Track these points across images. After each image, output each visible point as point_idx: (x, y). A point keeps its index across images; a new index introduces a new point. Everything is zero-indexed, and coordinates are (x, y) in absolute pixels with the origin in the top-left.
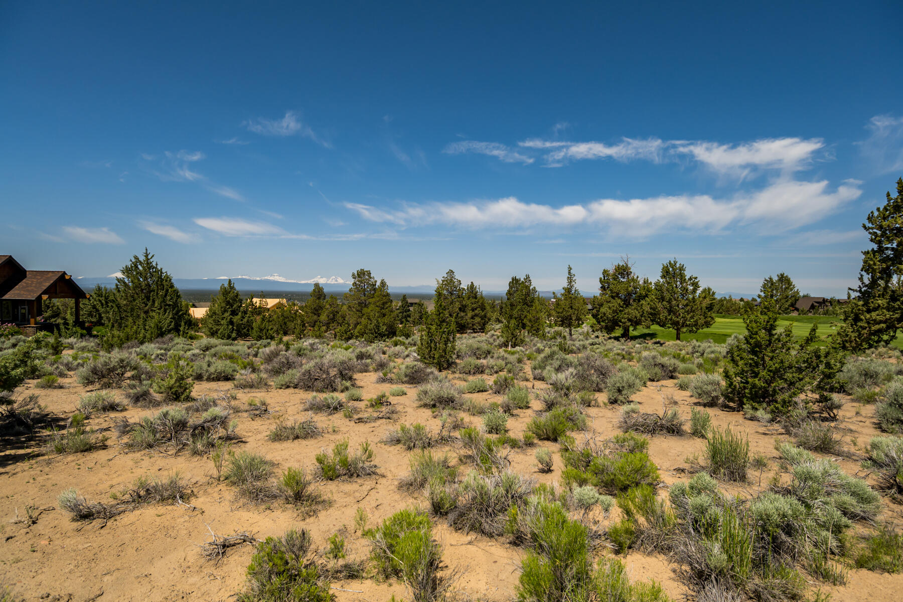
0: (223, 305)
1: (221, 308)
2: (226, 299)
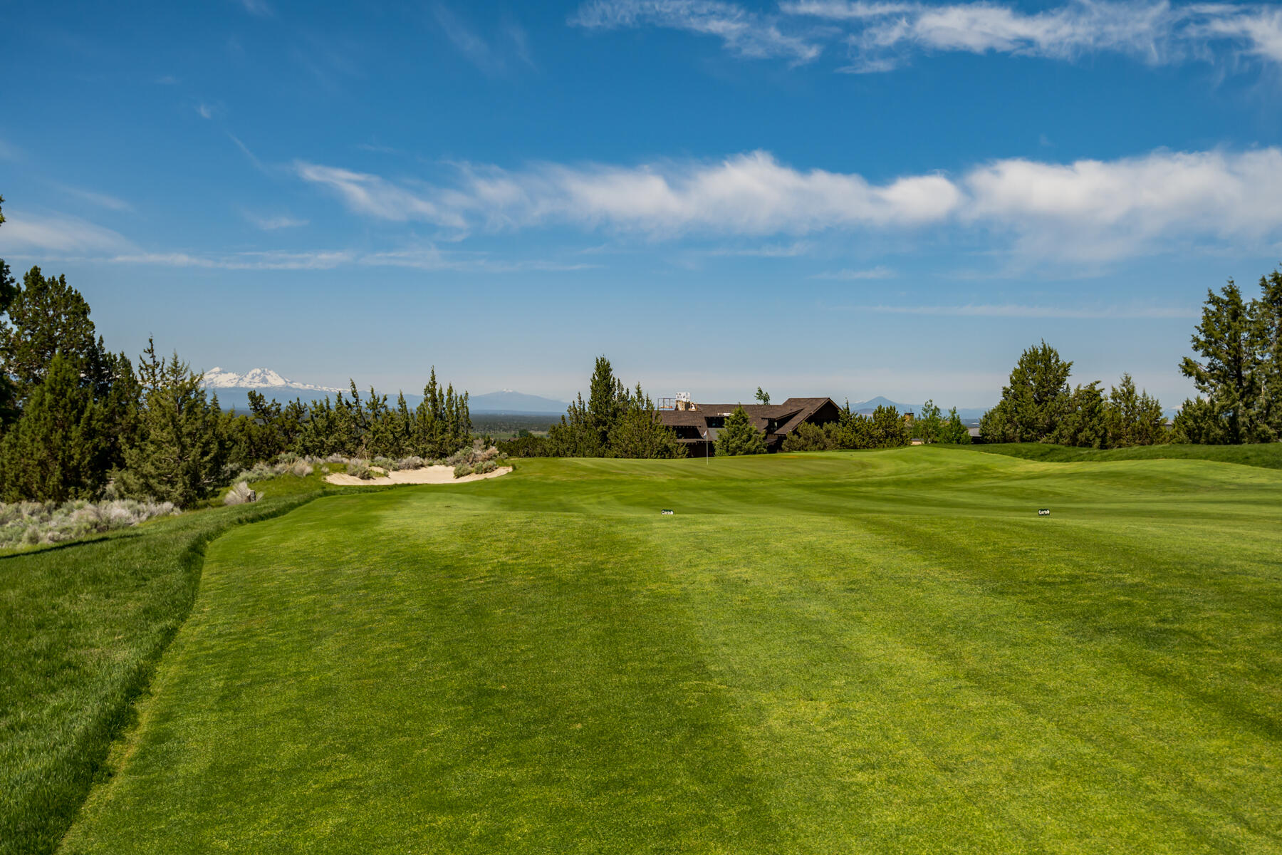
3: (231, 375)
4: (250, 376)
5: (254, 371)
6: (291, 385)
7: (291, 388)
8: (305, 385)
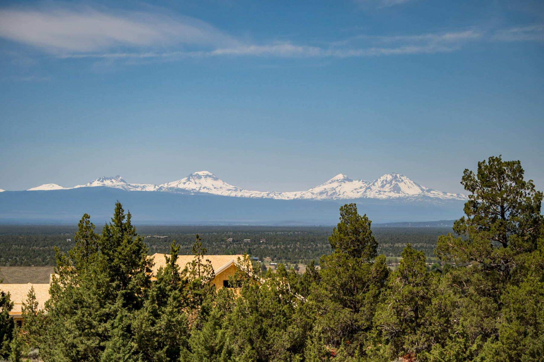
0: (103, 277)
1: (99, 286)
2: (112, 260)
4: (379, 183)
5: (382, 178)
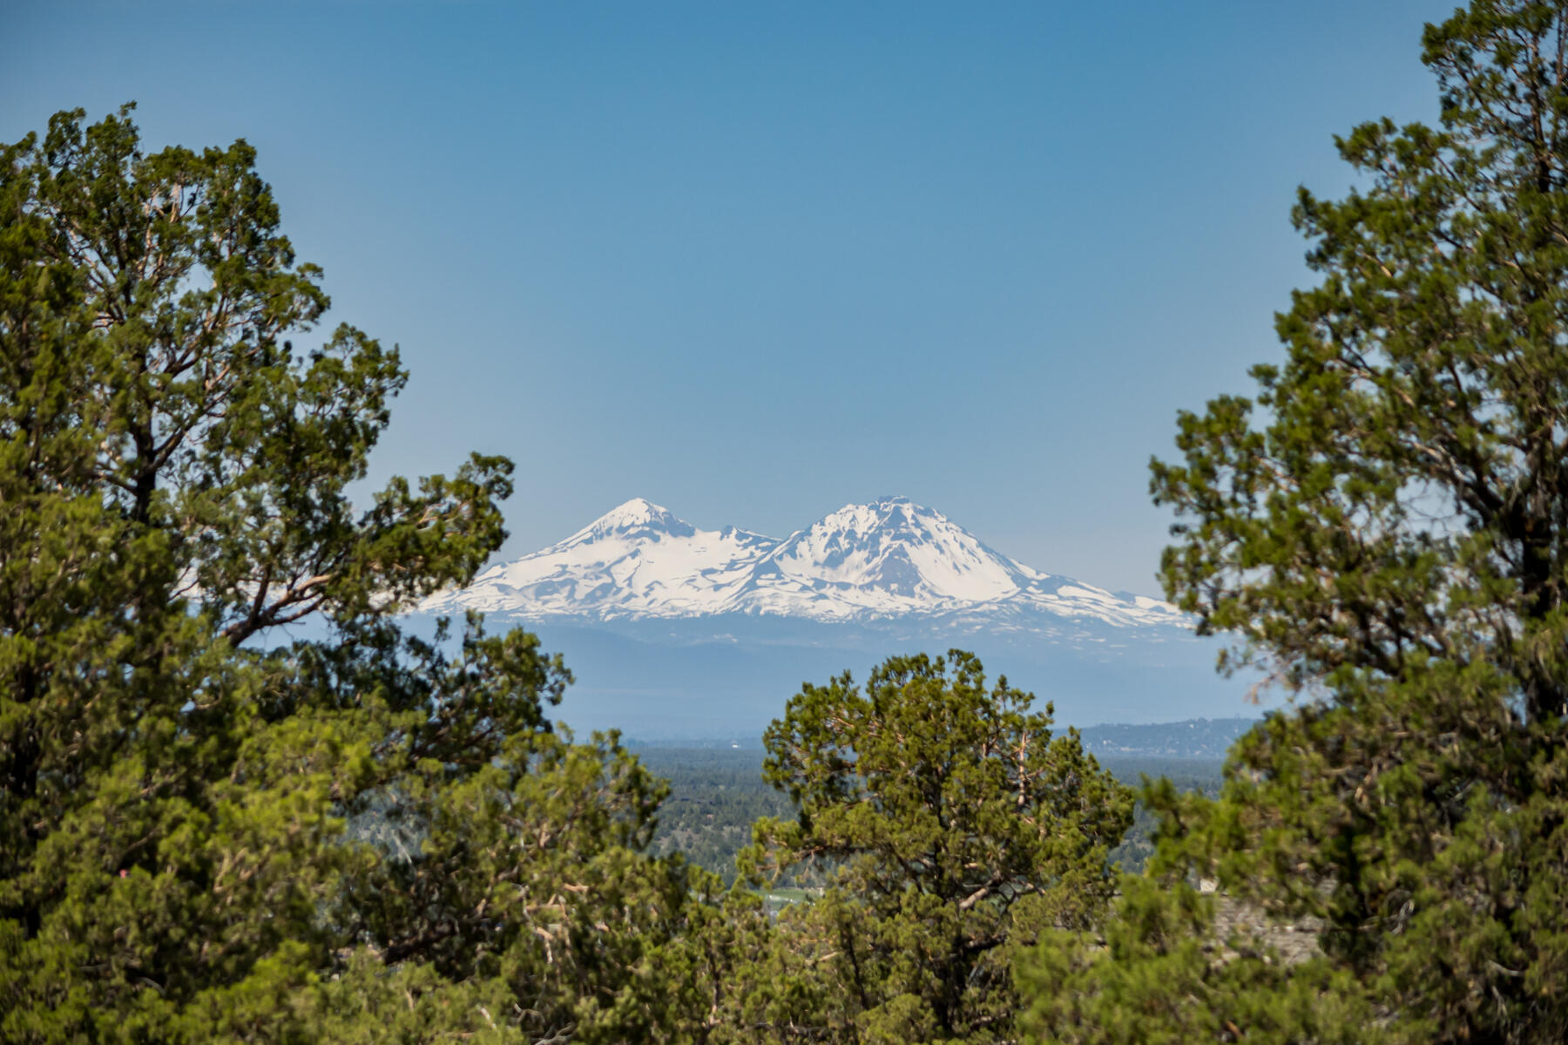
3: (713, 547)
4: (816, 546)
5: (834, 522)
6: (1040, 598)
7: (1052, 617)
8: (1127, 597)
